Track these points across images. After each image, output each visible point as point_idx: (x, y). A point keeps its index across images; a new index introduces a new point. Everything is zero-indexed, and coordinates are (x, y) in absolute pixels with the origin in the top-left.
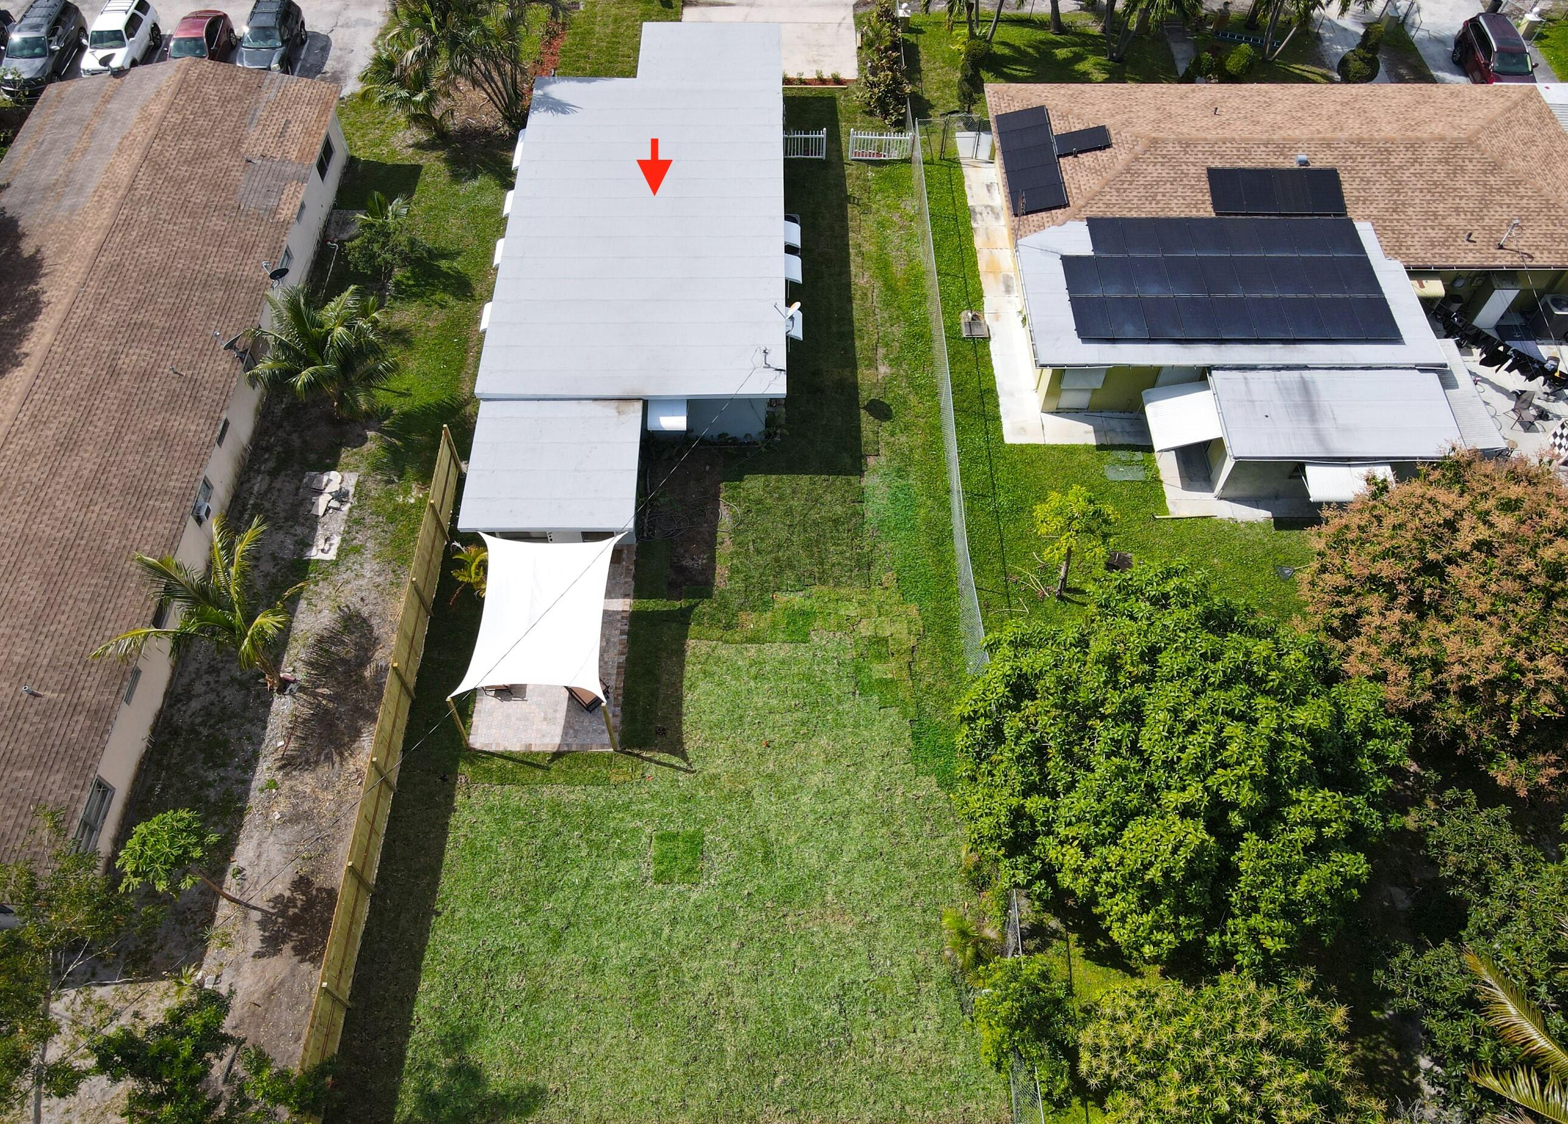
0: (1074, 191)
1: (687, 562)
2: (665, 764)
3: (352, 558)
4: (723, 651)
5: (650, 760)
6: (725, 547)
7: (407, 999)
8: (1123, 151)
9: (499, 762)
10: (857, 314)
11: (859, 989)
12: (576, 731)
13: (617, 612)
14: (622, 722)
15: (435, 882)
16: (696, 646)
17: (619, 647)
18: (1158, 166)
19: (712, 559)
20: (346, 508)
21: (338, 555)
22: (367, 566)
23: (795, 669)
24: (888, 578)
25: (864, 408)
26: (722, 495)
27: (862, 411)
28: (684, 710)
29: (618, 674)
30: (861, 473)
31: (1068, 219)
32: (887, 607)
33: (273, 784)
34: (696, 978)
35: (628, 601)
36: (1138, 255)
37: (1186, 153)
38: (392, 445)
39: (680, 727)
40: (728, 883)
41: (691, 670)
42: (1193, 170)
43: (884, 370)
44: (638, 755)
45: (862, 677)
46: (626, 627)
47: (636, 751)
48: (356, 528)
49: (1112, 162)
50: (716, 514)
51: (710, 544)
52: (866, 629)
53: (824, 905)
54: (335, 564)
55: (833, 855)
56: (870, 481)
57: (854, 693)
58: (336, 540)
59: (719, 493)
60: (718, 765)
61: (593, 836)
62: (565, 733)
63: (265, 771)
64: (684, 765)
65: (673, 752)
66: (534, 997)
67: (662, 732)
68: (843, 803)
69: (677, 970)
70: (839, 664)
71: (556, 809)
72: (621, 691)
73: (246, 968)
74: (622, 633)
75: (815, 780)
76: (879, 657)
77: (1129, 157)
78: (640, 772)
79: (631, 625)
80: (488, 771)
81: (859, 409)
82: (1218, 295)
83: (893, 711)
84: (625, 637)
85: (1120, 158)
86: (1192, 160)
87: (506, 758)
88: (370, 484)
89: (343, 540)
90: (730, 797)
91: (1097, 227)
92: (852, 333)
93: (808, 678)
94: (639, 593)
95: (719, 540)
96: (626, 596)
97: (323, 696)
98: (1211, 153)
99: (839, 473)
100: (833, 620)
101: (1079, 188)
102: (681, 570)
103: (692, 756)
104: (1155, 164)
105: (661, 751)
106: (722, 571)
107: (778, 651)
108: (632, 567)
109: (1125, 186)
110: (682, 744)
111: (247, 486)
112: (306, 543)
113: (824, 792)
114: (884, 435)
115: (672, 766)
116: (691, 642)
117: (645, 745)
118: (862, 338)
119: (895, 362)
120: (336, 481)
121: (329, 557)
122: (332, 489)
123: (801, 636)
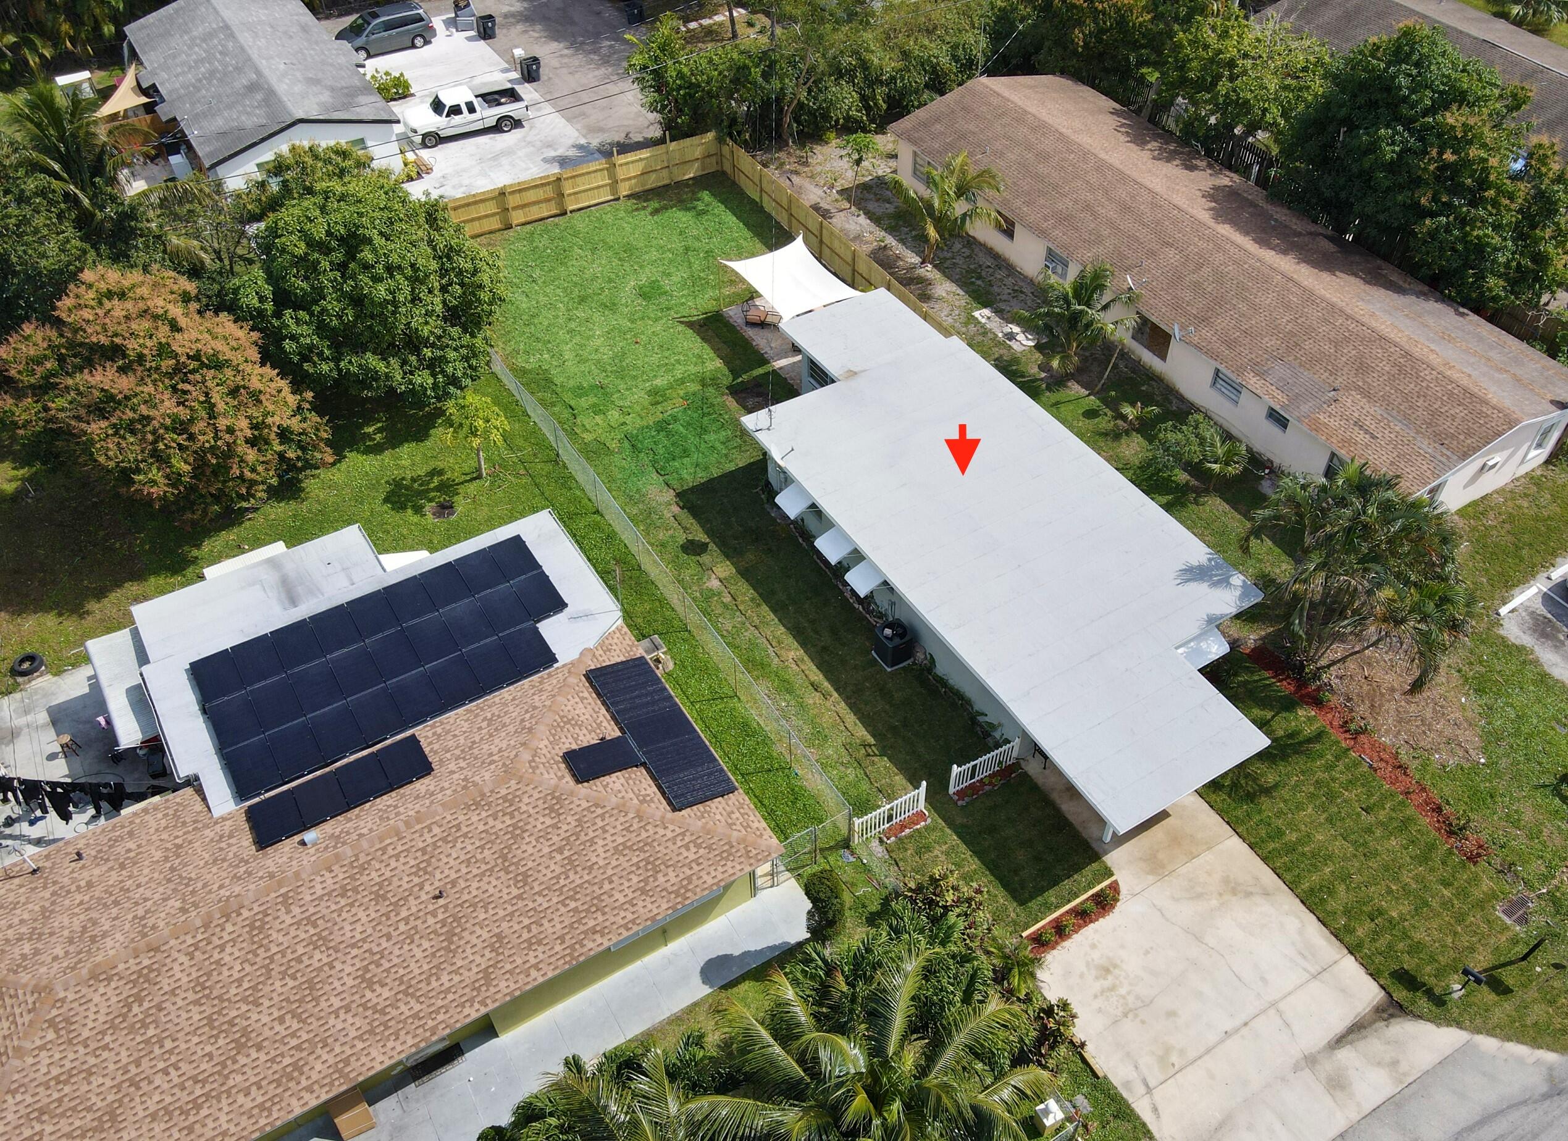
0: (586, 694)
1: (759, 399)
2: (690, 316)
3: (964, 319)
4: (695, 369)
5: (698, 315)
8: (545, 751)
13: (780, 360)
14: (729, 321)
16: (714, 364)
17: (761, 347)
18: (495, 750)
19: (744, 407)
20: (1000, 334)
21: (973, 316)
22: (952, 319)
23: (645, 377)
24: (615, 446)
25: (708, 543)
27: (707, 540)
30: (678, 495)
31: (579, 660)
32: (606, 430)
33: (882, 241)
34: (610, 261)
35: (777, 366)
36: (488, 640)
37: (465, 779)
39: (695, 331)
40: (618, 291)
41: (710, 354)
42: (452, 766)
43: (714, 584)
44: (707, 314)
45: (599, 391)
46: (766, 356)
47: (710, 315)
49: (554, 735)
52: (613, 413)
54: (969, 313)
56: (669, 496)
57: (600, 383)
58: (983, 320)
60: (660, 325)
63: (890, 241)
64: (678, 320)
65: (689, 322)
67: (703, 326)
69: (621, 260)
70: (619, 390)
72: (744, 331)
73: (818, 199)
74: (766, 353)
75: (599, 341)
76: (596, 406)
77: (534, 744)
78: (701, 309)
79: (763, 358)
81: (714, 542)
82: (393, 630)
83: (572, 385)
84: (763, 352)
85: (546, 742)
86: (456, 776)
89: (980, 323)
90: (643, 318)
91: (544, 657)
93: (634, 377)
94: (773, 372)
96: (781, 368)
97: (900, 271)
98: (432, 794)
99: (693, 488)
100: (638, 408)
101: (582, 699)
102: (758, 393)
103: (677, 324)
104: (500, 751)
105: (696, 320)
106: (732, 403)
107: (662, 381)
108: (791, 382)
109: (528, 716)
110: (687, 326)
112: (996, 311)
113: (589, 339)
114: (678, 532)
115: (685, 317)
116: (720, 365)
117: (708, 319)
118: (752, 600)
119: (709, 596)
120: (1024, 342)
121: (977, 314)
122: (1021, 337)
123: (654, 392)
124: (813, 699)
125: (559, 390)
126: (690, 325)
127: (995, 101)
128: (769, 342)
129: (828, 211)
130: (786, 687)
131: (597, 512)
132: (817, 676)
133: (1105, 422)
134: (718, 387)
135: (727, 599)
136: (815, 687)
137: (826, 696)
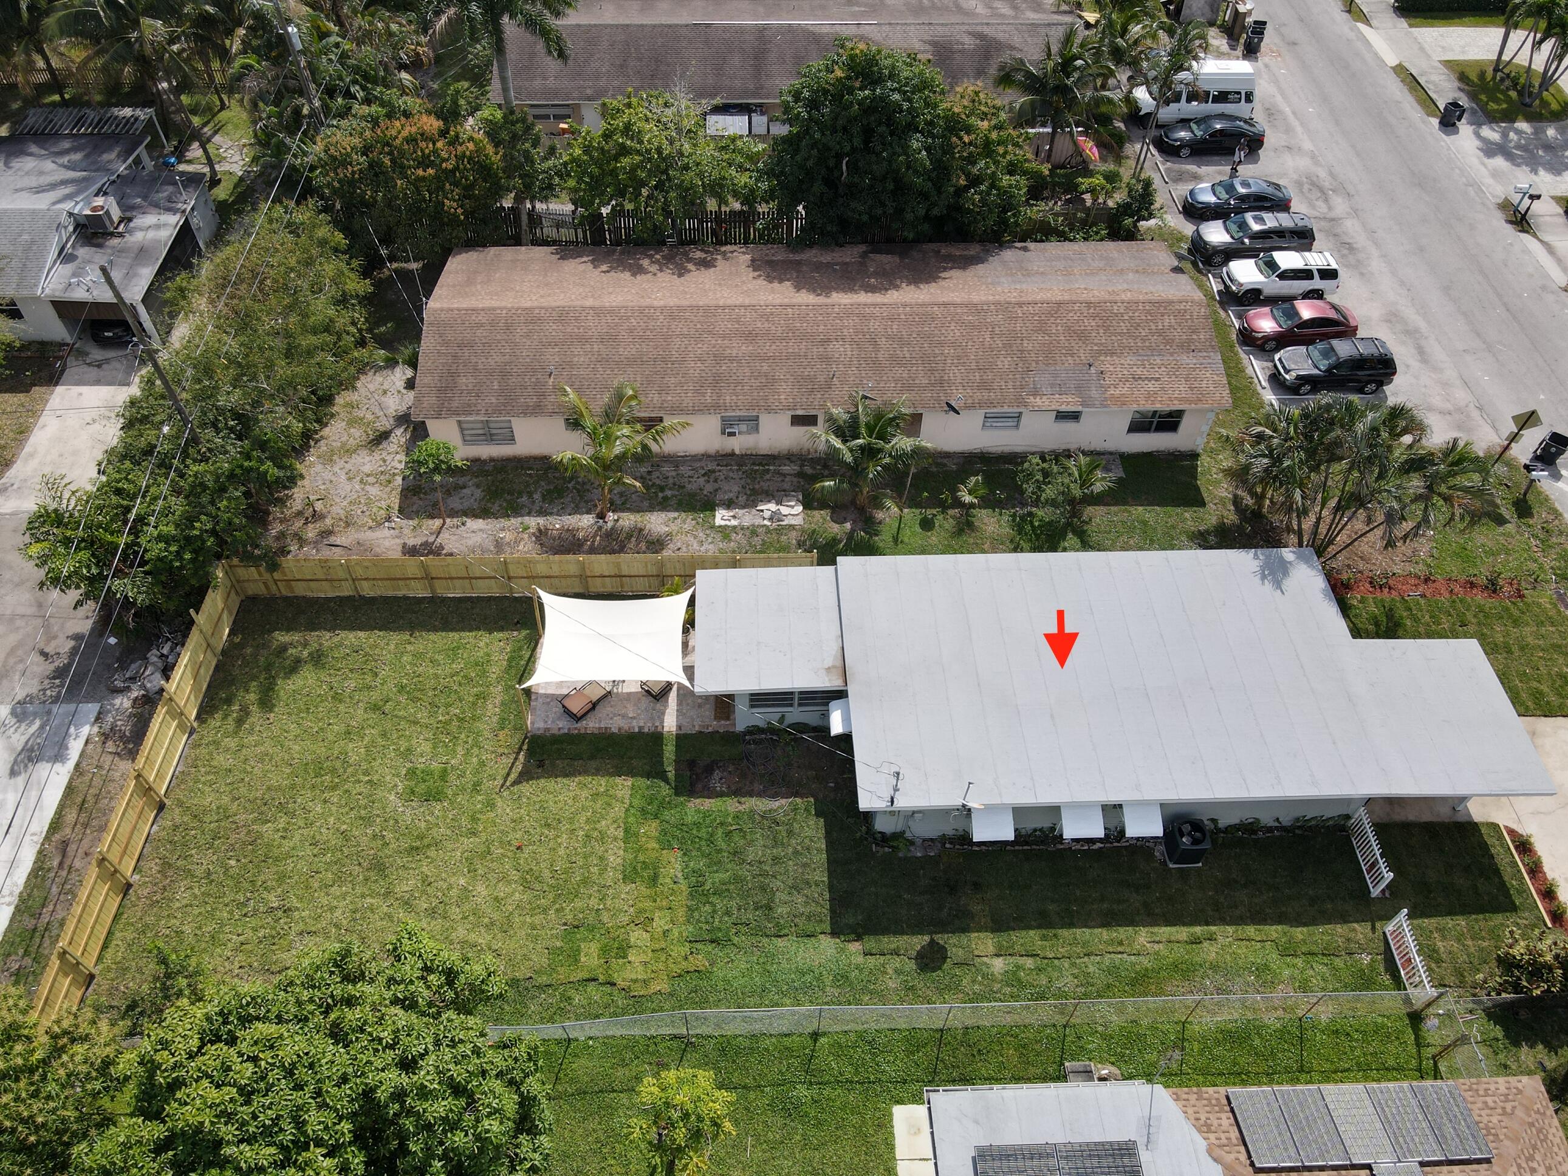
1: (717, 774)
2: (511, 768)
3: (719, 536)
4: (618, 810)
5: (516, 759)
6: (731, 805)
7: (352, 627)
9: (527, 656)
10: (1082, 933)
11: (286, 923)
12: (548, 703)
13: (662, 722)
14: (553, 735)
15: (435, 629)
16: (624, 786)
17: (626, 727)
19: (721, 795)
20: (766, 522)
21: (720, 526)
22: (711, 547)
23: (595, 870)
24: (700, 961)
25: (932, 940)
26: (798, 800)
27: (927, 938)
28: (559, 779)
29: (600, 728)
30: (834, 933)
32: (663, 959)
33: (526, 528)
34: (325, 801)
35: (674, 729)
38: (840, 541)
39: (543, 777)
40: (397, 821)
41: (601, 783)
43: (998, 965)
44: (520, 749)
45: (582, 932)
46: (646, 730)
47: (525, 747)
48: (748, 533)
50: (774, 796)
51: (737, 792)
52: (637, 936)
53: (363, 896)
54: (713, 527)
55: (407, 904)
56: (828, 945)
57: (565, 924)
58: (734, 522)
59: (802, 798)
60: (505, 808)
61: (455, 723)
62: (547, 696)
63: (534, 522)
64: (508, 784)
65: (521, 774)
66: (337, 698)
67: (541, 764)
68: (455, 912)
69: (334, 788)
70: (598, 910)
71: (482, 697)
72: (583, 731)
73: (398, 541)
74: (640, 728)
75: (481, 889)
76: (604, 951)
78: (506, 751)
79: (648, 734)
80: (520, 649)
81: (931, 933)
83: (545, 962)
84: (637, 730)
87: (530, 659)
88: (794, 534)
89: (735, 527)
90: (474, 819)
92: (1050, 925)
93: (585, 881)
94: (681, 739)
95: (743, 800)
96: (679, 727)
97: (594, 541)
99: (832, 911)
100: (648, 904)
102: (709, 770)
103: (516, 789)
105: (524, 765)
106: (708, 804)
107: (616, 856)
108: (710, 729)
110: (527, 781)
111: (787, 462)
112: (729, 505)
113: (467, 898)
114: (896, 962)
115: (508, 775)
116: (629, 782)
117: (531, 753)
118: (1044, 938)
119: (1012, 978)
120: (792, 512)
121: (718, 521)
122: (784, 510)
123: (630, 875)
124: (1210, 952)
125: (544, 979)
126: (526, 776)
127: (482, 318)
128: (623, 716)
129: (425, 544)
130: (1185, 971)
131: (815, 1036)
132: (1182, 933)
133: (946, 522)
134: (670, 805)
135: (1029, 963)
136: (1196, 941)
137: (1211, 938)
